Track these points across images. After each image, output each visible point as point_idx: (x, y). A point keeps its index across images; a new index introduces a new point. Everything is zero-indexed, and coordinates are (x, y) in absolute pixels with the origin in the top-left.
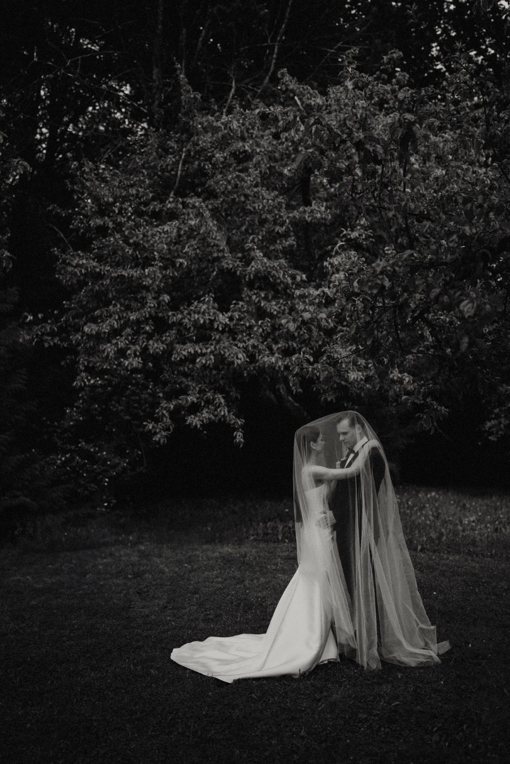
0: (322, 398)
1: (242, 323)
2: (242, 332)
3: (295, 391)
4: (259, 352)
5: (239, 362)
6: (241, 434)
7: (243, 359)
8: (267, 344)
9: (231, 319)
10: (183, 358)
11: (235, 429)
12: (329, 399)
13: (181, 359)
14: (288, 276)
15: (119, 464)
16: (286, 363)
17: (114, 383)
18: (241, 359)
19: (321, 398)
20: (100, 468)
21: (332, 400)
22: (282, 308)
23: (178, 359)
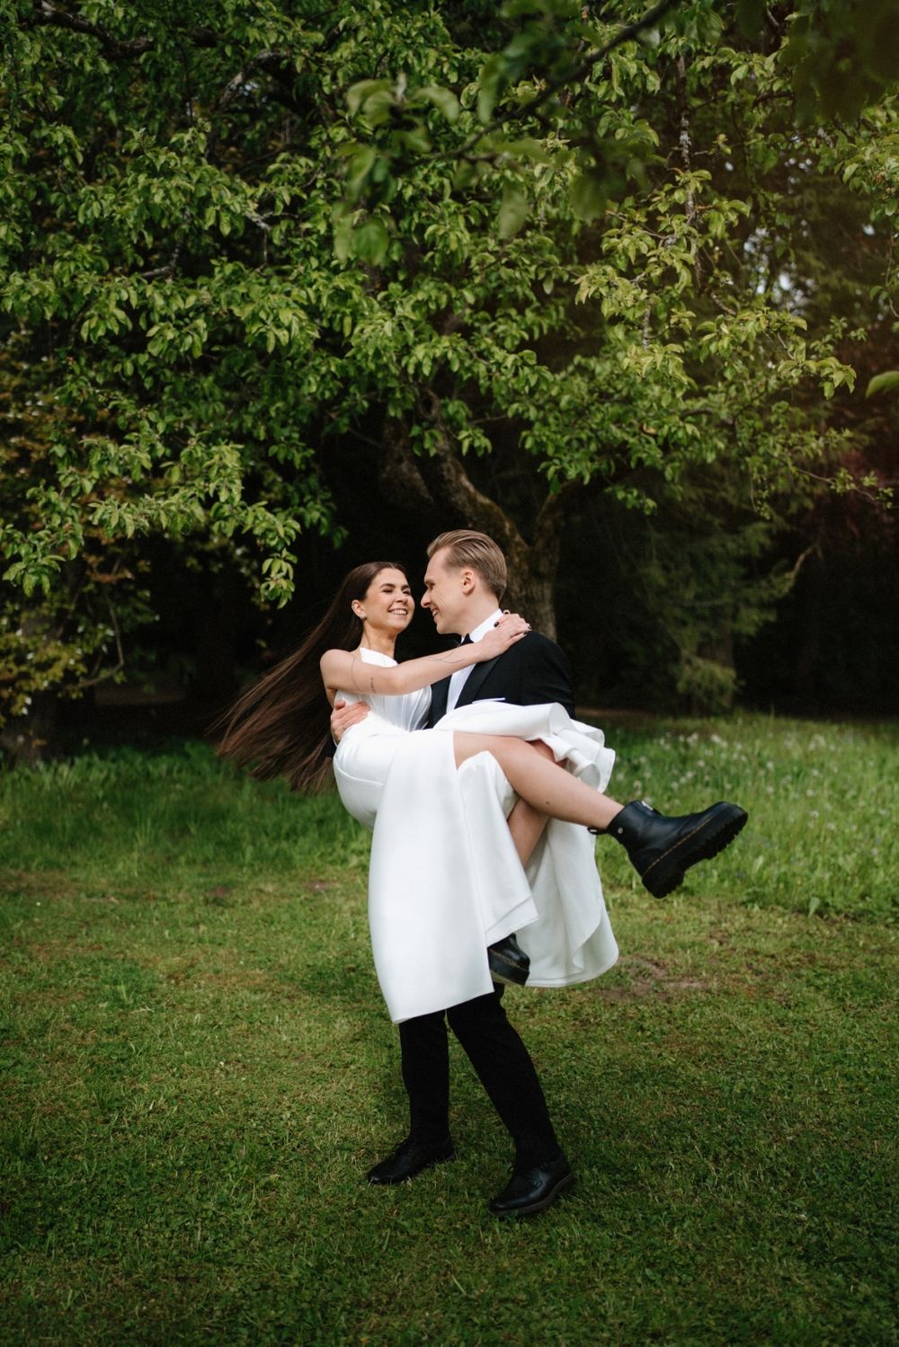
0: (552, 469)
1: (307, 225)
2: (306, 254)
3: (466, 444)
4: (353, 314)
5: (284, 336)
6: (286, 567)
7: (295, 327)
8: (386, 298)
9: (266, 204)
10: (116, 330)
11: (269, 552)
12: (572, 473)
13: (109, 332)
14: (452, 66)
15: (57, 659)
16: (438, 353)
17: (34, 456)
18: (289, 329)
19: (547, 468)
20: (10, 670)
21: (580, 477)
22: (434, 180)
23: (101, 333)
